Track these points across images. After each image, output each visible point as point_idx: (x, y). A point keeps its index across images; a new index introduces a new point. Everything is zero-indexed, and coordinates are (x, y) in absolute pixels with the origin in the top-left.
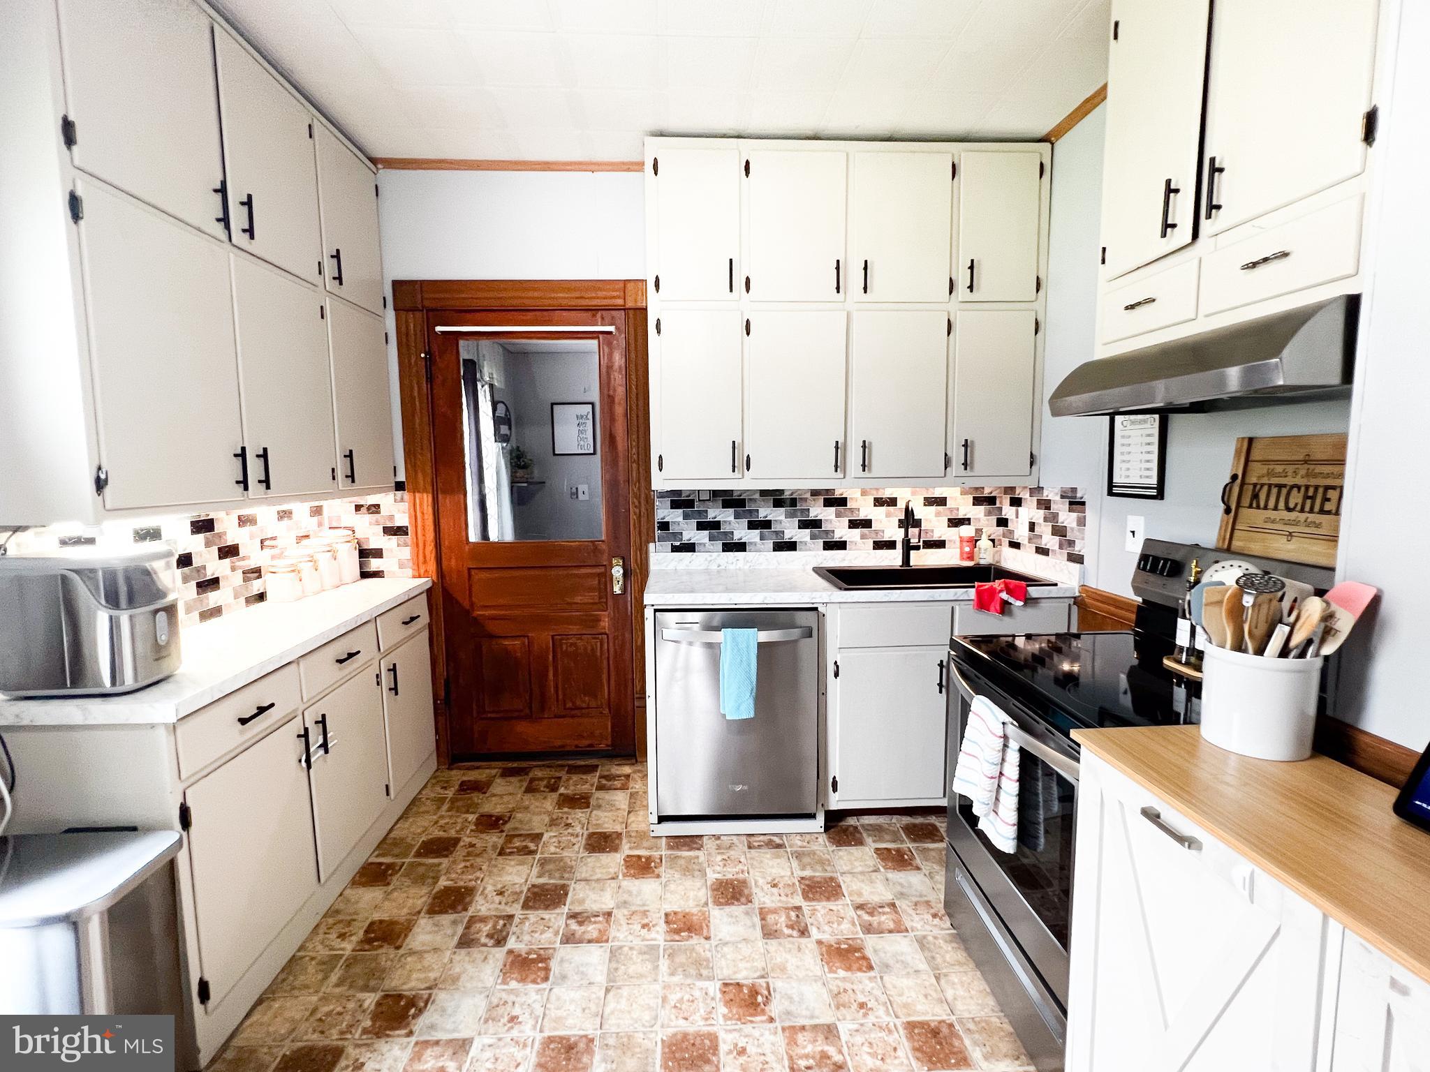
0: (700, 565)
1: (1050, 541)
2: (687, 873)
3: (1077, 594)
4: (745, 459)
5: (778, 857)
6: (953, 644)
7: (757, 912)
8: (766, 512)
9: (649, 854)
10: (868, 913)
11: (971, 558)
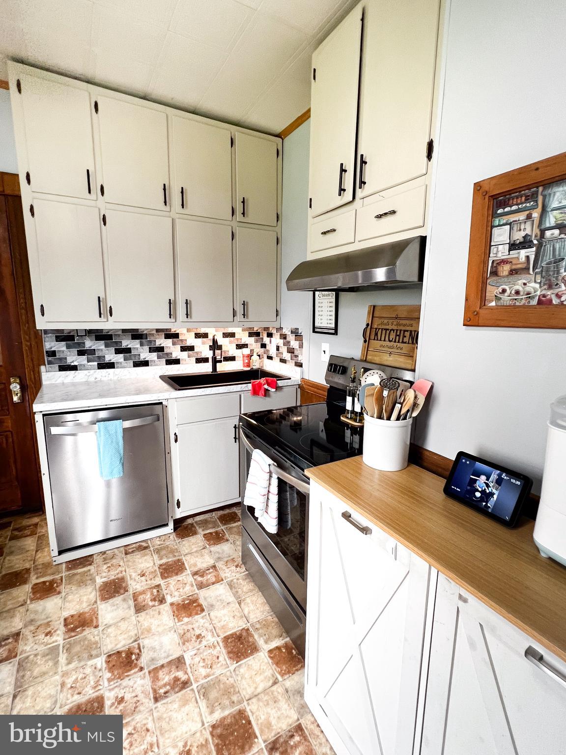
0: (82, 379)
1: (287, 356)
2: (82, 584)
3: (300, 383)
4: (108, 309)
5: (145, 555)
6: (241, 419)
7: (131, 597)
8: (126, 343)
9: (52, 578)
10: (200, 576)
11: (248, 366)
